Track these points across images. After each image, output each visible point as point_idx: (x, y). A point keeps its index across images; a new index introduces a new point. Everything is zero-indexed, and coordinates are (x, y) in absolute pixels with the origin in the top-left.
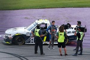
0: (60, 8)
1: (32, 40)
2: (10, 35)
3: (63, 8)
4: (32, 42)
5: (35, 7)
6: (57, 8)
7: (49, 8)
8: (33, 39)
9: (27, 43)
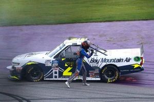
0: (139, 20)
1: (56, 73)
2: (19, 64)
3: (145, 20)
4: (56, 77)
5: (96, 19)
6: (135, 20)
7: (120, 21)
8: (57, 71)
9: (47, 78)
